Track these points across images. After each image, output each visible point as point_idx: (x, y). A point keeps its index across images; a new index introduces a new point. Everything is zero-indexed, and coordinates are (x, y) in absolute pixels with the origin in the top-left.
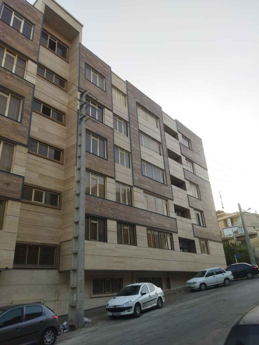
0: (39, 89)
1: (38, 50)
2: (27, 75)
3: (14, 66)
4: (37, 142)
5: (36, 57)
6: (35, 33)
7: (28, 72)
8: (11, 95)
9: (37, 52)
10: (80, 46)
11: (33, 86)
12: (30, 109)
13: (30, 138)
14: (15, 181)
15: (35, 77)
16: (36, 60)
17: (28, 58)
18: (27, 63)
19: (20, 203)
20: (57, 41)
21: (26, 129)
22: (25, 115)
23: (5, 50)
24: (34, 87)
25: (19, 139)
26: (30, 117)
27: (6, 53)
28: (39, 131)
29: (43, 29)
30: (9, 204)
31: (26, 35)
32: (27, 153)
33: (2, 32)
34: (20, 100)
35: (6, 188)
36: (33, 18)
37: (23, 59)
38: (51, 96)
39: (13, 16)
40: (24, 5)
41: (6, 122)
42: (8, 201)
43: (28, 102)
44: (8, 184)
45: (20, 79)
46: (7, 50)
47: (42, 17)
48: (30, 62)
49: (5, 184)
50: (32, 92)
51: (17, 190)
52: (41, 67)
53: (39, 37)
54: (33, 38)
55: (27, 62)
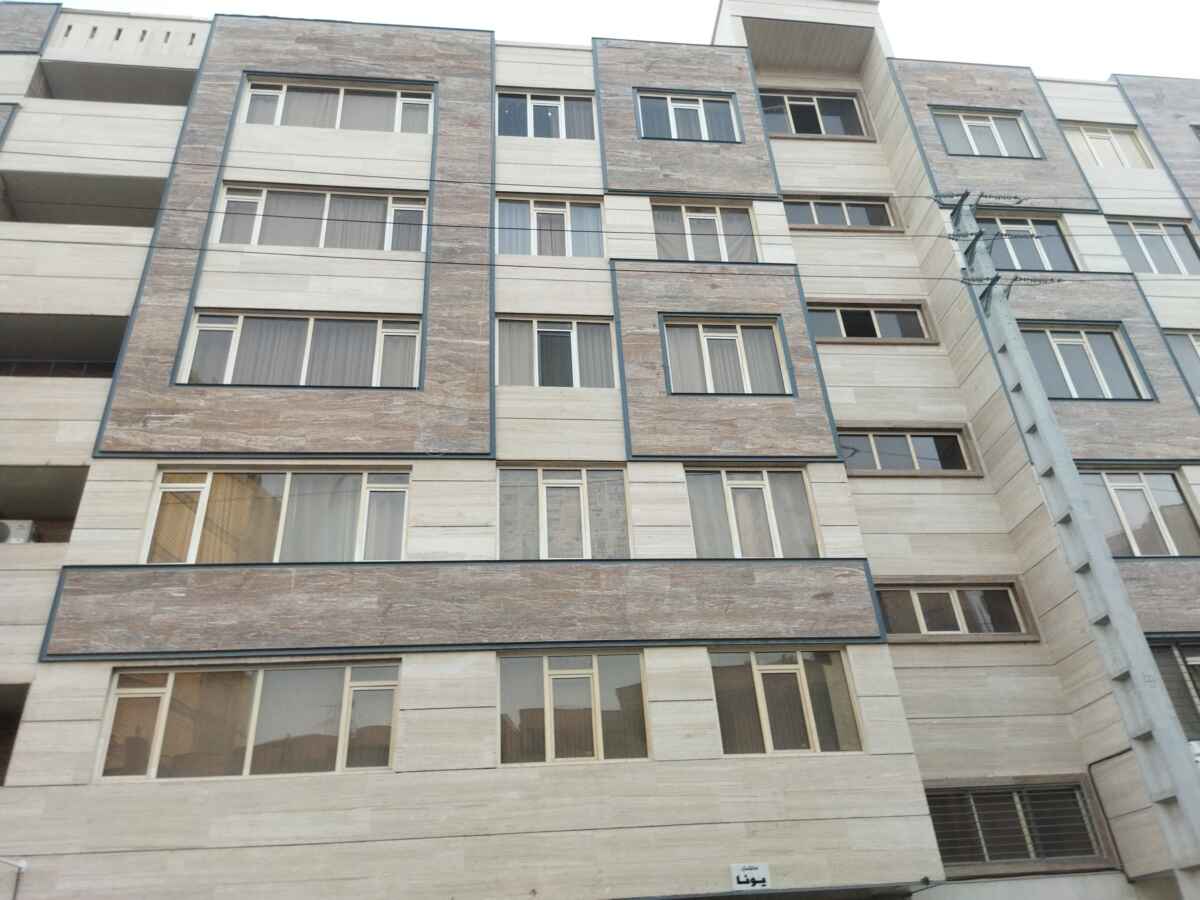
0: (812, 271)
1: (767, 158)
2: (763, 246)
3: (722, 240)
4: (866, 433)
5: (771, 181)
6: (746, 114)
7: (764, 239)
8: (742, 327)
9: (767, 166)
10: (891, 66)
11: (792, 268)
12: (807, 344)
13: (840, 429)
14: (844, 581)
15: (789, 240)
16: (773, 191)
17: (751, 198)
18: (751, 214)
19: (886, 649)
20: (815, 98)
21: (818, 409)
22: (800, 365)
23: (683, 209)
24: (797, 271)
25: (806, 446)
26: (814, 366)
27: (686, 217)
28: (857, 395)
29: (761, 90)
30: (851, 657)
31: (723, 137)
32: (846, 480)
33: (658, 169)
34: (770, 328)
35: (825, 609)
36: (725, 79)
37: (737, 206)
38: (856, 271)
39: (671, 107)
40: (687, 61)
41: (753, 409)
42: (845, 649)
43: (795, 324)
44: (826, 596)
45: (750, 267)
46: (689, 209)
47: (746, 60)
48: (758, 207)
49: (817, 597)
50: (795, 289)
51: (858, 609)
52: (795, 202)
53: (758, 121)
54: (742, 133)
55: (750, 211)
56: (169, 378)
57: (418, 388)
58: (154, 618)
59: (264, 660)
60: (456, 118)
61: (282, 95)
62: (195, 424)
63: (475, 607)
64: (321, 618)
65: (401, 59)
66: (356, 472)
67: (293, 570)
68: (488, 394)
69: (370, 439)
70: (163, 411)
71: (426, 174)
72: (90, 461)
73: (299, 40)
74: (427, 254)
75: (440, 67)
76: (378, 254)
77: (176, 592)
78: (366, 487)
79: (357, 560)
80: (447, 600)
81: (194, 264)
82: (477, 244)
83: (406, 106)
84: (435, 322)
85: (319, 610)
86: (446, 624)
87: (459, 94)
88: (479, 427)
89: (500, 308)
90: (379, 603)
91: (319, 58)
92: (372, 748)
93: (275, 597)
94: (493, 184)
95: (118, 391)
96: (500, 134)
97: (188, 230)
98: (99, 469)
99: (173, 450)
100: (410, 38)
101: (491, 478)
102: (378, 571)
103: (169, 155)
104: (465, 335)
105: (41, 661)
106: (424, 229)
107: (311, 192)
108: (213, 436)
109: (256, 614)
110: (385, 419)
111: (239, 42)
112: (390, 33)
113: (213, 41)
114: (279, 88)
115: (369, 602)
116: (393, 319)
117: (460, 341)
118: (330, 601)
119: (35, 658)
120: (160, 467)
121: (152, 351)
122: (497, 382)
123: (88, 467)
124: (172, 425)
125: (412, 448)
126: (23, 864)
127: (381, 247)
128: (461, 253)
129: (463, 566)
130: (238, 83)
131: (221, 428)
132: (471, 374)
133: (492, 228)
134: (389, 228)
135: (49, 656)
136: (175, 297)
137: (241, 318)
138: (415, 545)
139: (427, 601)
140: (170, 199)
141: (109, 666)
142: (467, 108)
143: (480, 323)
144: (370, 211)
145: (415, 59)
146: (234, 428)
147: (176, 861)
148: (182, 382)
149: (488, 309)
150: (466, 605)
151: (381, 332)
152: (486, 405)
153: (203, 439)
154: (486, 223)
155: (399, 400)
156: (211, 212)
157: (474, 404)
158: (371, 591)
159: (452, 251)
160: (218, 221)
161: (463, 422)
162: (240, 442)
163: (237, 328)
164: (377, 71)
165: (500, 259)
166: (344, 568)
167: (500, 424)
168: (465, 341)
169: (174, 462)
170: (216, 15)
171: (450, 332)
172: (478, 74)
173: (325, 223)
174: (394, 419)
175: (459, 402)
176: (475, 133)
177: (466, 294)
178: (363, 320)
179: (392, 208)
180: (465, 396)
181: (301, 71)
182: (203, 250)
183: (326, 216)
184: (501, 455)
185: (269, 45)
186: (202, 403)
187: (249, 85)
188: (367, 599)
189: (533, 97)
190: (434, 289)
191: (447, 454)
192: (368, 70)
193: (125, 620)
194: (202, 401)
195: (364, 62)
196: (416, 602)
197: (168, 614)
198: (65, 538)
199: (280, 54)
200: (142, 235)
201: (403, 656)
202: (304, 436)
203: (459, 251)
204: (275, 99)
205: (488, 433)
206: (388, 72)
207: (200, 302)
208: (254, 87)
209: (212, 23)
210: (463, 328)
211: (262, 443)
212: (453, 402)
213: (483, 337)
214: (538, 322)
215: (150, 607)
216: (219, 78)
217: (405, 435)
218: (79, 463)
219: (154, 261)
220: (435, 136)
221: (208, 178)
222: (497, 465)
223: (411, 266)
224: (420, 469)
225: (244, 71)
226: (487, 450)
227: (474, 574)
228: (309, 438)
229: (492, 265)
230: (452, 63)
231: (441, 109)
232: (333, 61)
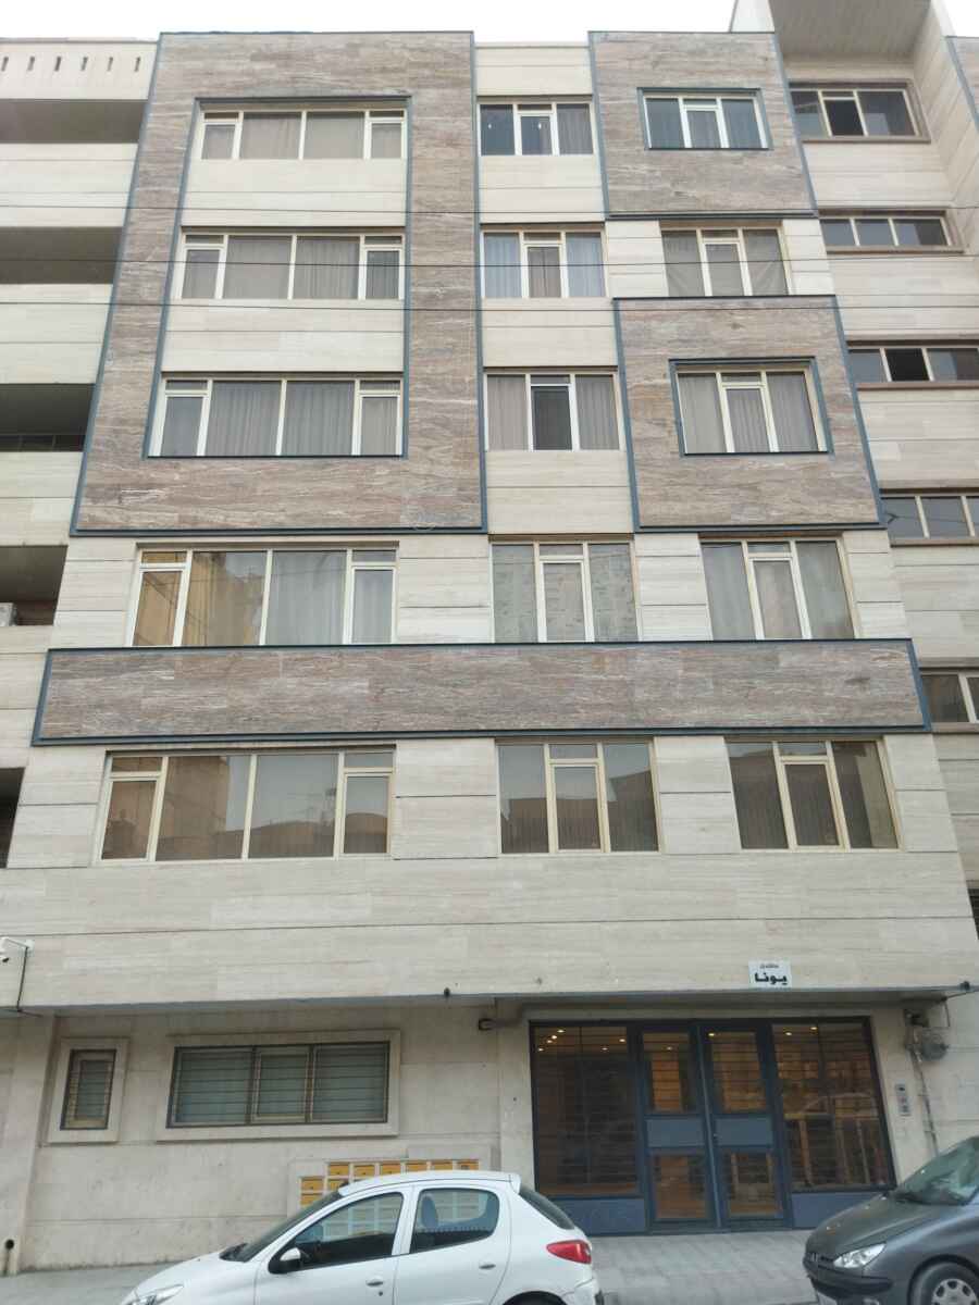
0: (851, 302)
1: (800, 167)
2: (795, 274)
3: (745, 269)
4: (912, 495)
5: (805, 195)
6: (774, 116)
7: (796, 265)
8: (768, 374)
9: (799, 176)
10: (951, 46)
11: (829, 300)
12: (847, 391)
13: (883, 491)
14: (882, 664)
15: (825, 265)
16: (805, 206)
17: (779, 217)
18: (780, 235)
19: (930, 739)
20: (855, 92)
21: (858, 467)
22: (837, 416)
23: (699, 234)
24: (835, 302)
25: (844, 511)
26: (854, 417)
27: (703, 242)
28: (902, 451)
29: (792, 84)
30: (889, 749)
31: (747, 143)
32: (888, 549)
33: (668, 185)
34: (802, 373)
35: (861, 695)
36: (747, 73)
37: (764, 227)
38: (905, 301)
39: (684, 109)
40: (702, 52)
41: (781, 470)
42: (881, 738)
43: (832, 368)
44: (861, 680)
45: (779, 300)
46: (706, 234)
47: (773, 47)
48: (789, 227)
49: (848, 682)
50: (833, 326)
51: (900, 695)
52: (832, 218)
53: (789, 122)
54: (769, 139)
55: (779, 232)
56: (140, 450)
57: (402, 456)
58: (144, 701)
59: (257, 745)
60: (432, 138)
61: (239, 123)
62: (171, 500)
63: (469, 692)
64: (313, 702)
65: (368, 71)
66: (340, 549)
67: (280, 653)
68: (477, 461)
69: (353, 513)
70: (136, 485)
71: (402, 206)
72: (67, 541)
73: (254, 58)
74: (406, 301)
75: (413, 79)
76: (353, 303)
77: (165, 675)
78: (351, 566)
79: (344, 643)
80: (441, 685)
81: (158, 323)
82: (460, 287)
83: (376, 127)
84: (416, 379)
85: (309, 694)
86: (441, 710)
87: (436, 109)
88: (469, 499)
89: (487, 363)
90: (370, 687)
91: (276, 77)
92: (369, 836)
93: (264, 682)
94: (477, 213)
95: (91, 464)
96: (483, 154)
97: (149, 285)
98: (77, 549)
99: (151, 527)
100: (376, 46)
101: (484, 555)
102: (368, 655)
103: (123, 200)
104: (450, 394)
105: (33, 745)
106: (402, 270)
107: (275, 235)
108: (191, 512)
109: (245, 698)
110: (369, 491)
111: (190, 64)
112: (356, 41)
113: (161, 65)
114: (235, 115)
115: (359, 687)
116: (372, 378)
117: (445, 401)
118: (321, 686)
119: (28, 742)
120: (139, 546)
121: (122, 422)
122: (487, 447)
123: (66, 547)
124: (148, 501)
125: (397, 521)
126: (29, 943)
127: (355, 296)
128: (443, 300)
129: (457, 650)
130: (189, 113)
131: (196, 503)
132: (458, 439)
133: (477, 266)
134: (363, 272)
135: (40, 741)
136: (142, 361)
137: (210, 383)
138: (405, 627)
139: (418, 685)
140: (127, 250)
141: (103, 750)
142: (444, 126)
143: (467, 379)
144: (341, 254)
145: (384, 70)
146: (211, 503)
147: (178, 943)
148: (155, 455)
149: (475, 363)
150: (460, 690)
151: (359, 394)
152: (477, 473)
153: (180, 517)
154: (472, 261)
155: (382, 470)
156: (172, 262)
157: (464, 473)
158: (361, 675)
159: (432, 297)
160: (180, 271)
161: (451, 493)
162: (218, 519)
163: (207, 393)
164: (342, 87)
165: (486, 304)
166: (333, 651)
167: (492, 494)
168: (452, 401)
169: (154, 541)
170: (162, 34)
171: (434, 392)
172: (457, 83)
173: (292, 269)
174: (377, 491)
175: (446, 470)
176: (453, 153)
177: (450, 347)
178: (339, 381)
179: (364, 249)
180: (453, 464)
181: (259, 94)
182: (165, 305)
183: (293, 261)
184: (494, 528)
185: (223, 66)
186: (177, 477)
187: (203, 116)
188: (356, 684)
189: (521, 107)
190: (415, 342)
191: (435, 528)
192: (333, 87)
193: (118, 704)
194: (177, 474)
195: (328, 79)
196: (408, 687)
197: (159, 698)
198: (48, 621)
199: (234, 76)
200: (100, 293)
201: (396, 742)
202: (283, 511)
203: (441, 297)
204: (231, 128)
205: (479, 505)
206: (353, 88)
207: (166, 367)
208: (208, 116)
209: (158, 43)
210: (448, 384)
211: (240, 520)
212: (438, 470)
213: (470, 396)
214: (532, 376)
215: (140, 690)
216: (170, 108)
217: (390, 508)
218: (56, 542)
219: (115, 322)
220: (410, 159)
221: (165, 226)
222: (490, 540)
223: (390, 315)
224: (407, 544)
225: (197, 99)
226: (478, 524)
227: (468, 658)
228: (289, 513)
229: (479, 310)
230: (427, 72)
231: (417, 128)
232: (294, 79)
